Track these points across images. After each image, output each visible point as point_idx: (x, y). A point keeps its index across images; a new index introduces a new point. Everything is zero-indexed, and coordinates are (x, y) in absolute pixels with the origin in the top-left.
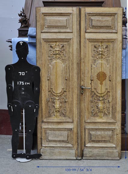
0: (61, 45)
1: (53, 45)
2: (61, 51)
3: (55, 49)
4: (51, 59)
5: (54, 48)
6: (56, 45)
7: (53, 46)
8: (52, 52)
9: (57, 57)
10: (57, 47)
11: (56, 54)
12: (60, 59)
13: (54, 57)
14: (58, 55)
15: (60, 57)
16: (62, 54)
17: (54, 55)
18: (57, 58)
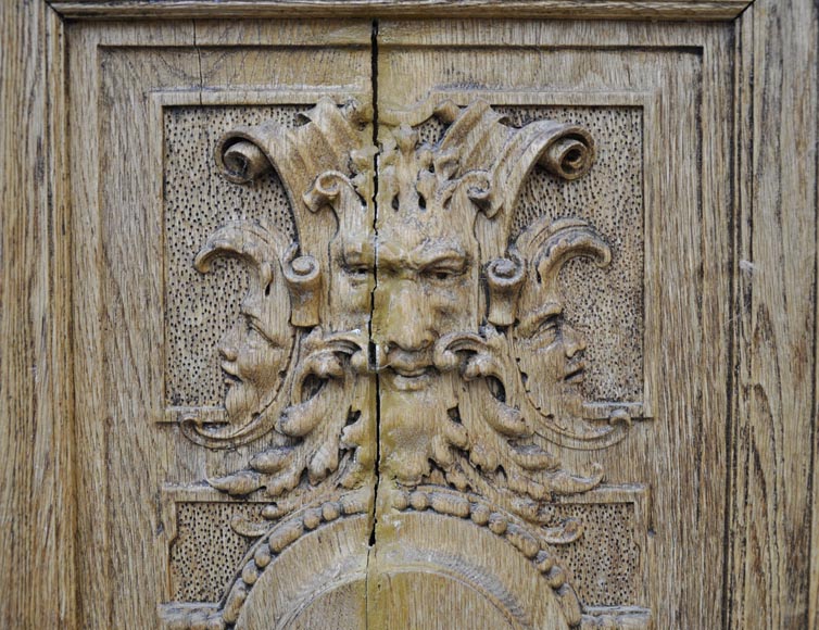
0: (514, 115)
1: (300, 112)
2: (512, 294)
3: (354, 229)
4: (241, 498)
5: (327, 205)
6: (370, 121)
7: (279, 140)
8: (274, 313)
9: (410, 438)
10: (405, 173)
11: (381, 376)
12: (491, 496)
13: (322, 456)
14: (443, 394)
15: (489, 451)
16: (541, 354)
17: (313, 382)
18: (409, 462)
